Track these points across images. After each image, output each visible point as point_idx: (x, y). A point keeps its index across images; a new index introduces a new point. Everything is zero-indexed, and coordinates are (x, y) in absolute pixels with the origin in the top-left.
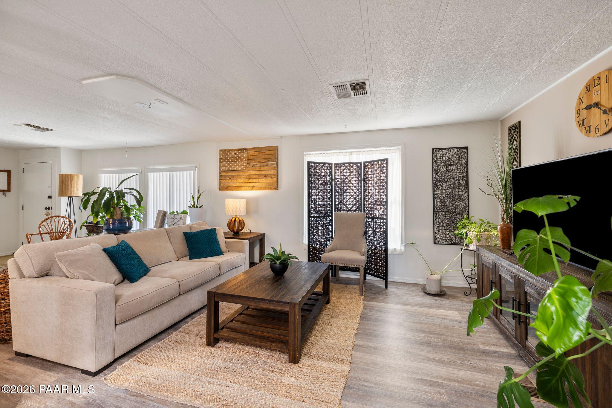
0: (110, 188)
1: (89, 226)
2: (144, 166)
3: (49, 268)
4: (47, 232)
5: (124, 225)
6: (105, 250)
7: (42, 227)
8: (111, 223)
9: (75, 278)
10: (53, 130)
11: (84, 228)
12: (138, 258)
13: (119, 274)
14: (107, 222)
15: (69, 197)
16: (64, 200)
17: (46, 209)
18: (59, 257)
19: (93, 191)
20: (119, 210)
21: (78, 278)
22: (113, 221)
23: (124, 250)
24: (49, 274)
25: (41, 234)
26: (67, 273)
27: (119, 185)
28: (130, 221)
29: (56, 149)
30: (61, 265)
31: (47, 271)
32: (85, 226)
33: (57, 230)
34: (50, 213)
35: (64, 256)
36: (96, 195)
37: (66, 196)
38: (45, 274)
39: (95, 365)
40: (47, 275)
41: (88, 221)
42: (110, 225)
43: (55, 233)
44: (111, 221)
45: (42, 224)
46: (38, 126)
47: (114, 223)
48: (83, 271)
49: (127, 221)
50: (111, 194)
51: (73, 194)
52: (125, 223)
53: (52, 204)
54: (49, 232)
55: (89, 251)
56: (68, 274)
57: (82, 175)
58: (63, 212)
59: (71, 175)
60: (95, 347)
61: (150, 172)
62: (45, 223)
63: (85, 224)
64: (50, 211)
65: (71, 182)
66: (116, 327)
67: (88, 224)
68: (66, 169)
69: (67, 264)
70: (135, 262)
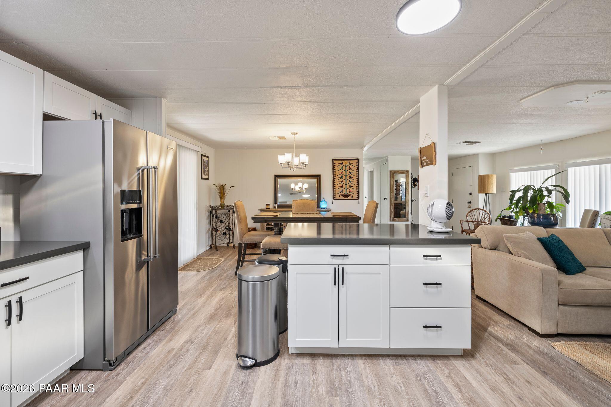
0: (533, 186)
1: (504, 219)
2: (562, 161)
3: (497, 244)
4: (471, 220)
5: (550, 221)
6: (539, 239)
7: (469, 217)
8: (536, 218)
9: (518, 255)
10: (480, 142)
11: (499, 221)
12: (571, 254)
13: (553, 263)
14: (532, 216)
15: (486, 194)
16: (482, 196)
17: (468, 203)
18: (506, 237)
19: (519, 188)
20: (543, 206)
21: (521, 257)
22: (537, 215)
23: (557, 243)
24: (497, 249)
25: (468, 222)
26: (512, 250)
27: (543, 183)
28: (555, 217)
29: (475, 156)
30: (508, 243)
31: (496, 246)
32: (499, 219)
33: (479, 220)
34: (471, 207)
35: (509, 237)
36: (521, 192)
37: (483, 193)
38: (495, 248)
39: (541, 328)
40: (495, 249)
41: (502, 215)
42: (534, 219)
43: (477, 222)
44: (536, 215)
45: (468, 214)
46: (472, 141)
47: (538, 218)
48: (524, 252)
49: (552, 217)
50: (535, 191)
51: (489, 191)
52: (551, 219)
53: (472, 200)
54: (473, 220)
55: (527, 237)
56: (512, 252)
57: (496, 175)
58: (481, 205)
59: (488, 176)
60: (541, 313)
61: (569, 167)
62: (470, 213)
63: (500, 217)
64: (471, 205)
65: (488, 181)
66: (559, 307)
67: (502, 217)
68: (483, 171)
69: (512, 244)
70: (570, 257)
